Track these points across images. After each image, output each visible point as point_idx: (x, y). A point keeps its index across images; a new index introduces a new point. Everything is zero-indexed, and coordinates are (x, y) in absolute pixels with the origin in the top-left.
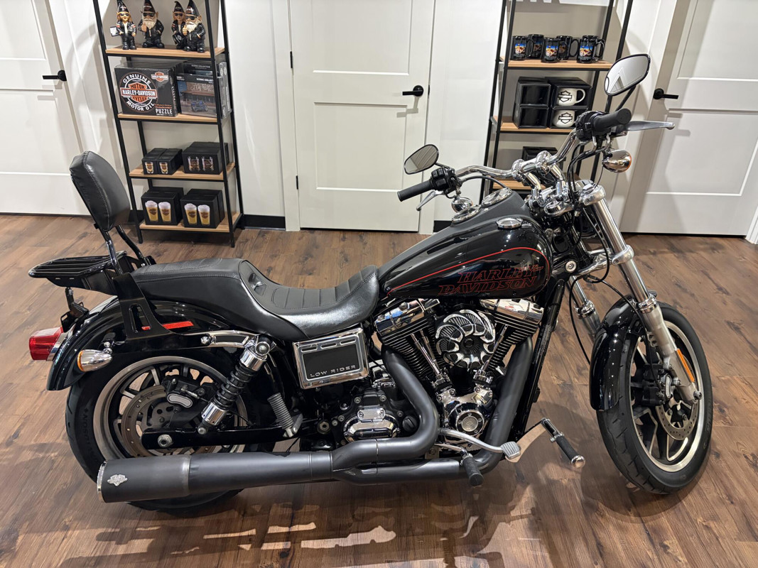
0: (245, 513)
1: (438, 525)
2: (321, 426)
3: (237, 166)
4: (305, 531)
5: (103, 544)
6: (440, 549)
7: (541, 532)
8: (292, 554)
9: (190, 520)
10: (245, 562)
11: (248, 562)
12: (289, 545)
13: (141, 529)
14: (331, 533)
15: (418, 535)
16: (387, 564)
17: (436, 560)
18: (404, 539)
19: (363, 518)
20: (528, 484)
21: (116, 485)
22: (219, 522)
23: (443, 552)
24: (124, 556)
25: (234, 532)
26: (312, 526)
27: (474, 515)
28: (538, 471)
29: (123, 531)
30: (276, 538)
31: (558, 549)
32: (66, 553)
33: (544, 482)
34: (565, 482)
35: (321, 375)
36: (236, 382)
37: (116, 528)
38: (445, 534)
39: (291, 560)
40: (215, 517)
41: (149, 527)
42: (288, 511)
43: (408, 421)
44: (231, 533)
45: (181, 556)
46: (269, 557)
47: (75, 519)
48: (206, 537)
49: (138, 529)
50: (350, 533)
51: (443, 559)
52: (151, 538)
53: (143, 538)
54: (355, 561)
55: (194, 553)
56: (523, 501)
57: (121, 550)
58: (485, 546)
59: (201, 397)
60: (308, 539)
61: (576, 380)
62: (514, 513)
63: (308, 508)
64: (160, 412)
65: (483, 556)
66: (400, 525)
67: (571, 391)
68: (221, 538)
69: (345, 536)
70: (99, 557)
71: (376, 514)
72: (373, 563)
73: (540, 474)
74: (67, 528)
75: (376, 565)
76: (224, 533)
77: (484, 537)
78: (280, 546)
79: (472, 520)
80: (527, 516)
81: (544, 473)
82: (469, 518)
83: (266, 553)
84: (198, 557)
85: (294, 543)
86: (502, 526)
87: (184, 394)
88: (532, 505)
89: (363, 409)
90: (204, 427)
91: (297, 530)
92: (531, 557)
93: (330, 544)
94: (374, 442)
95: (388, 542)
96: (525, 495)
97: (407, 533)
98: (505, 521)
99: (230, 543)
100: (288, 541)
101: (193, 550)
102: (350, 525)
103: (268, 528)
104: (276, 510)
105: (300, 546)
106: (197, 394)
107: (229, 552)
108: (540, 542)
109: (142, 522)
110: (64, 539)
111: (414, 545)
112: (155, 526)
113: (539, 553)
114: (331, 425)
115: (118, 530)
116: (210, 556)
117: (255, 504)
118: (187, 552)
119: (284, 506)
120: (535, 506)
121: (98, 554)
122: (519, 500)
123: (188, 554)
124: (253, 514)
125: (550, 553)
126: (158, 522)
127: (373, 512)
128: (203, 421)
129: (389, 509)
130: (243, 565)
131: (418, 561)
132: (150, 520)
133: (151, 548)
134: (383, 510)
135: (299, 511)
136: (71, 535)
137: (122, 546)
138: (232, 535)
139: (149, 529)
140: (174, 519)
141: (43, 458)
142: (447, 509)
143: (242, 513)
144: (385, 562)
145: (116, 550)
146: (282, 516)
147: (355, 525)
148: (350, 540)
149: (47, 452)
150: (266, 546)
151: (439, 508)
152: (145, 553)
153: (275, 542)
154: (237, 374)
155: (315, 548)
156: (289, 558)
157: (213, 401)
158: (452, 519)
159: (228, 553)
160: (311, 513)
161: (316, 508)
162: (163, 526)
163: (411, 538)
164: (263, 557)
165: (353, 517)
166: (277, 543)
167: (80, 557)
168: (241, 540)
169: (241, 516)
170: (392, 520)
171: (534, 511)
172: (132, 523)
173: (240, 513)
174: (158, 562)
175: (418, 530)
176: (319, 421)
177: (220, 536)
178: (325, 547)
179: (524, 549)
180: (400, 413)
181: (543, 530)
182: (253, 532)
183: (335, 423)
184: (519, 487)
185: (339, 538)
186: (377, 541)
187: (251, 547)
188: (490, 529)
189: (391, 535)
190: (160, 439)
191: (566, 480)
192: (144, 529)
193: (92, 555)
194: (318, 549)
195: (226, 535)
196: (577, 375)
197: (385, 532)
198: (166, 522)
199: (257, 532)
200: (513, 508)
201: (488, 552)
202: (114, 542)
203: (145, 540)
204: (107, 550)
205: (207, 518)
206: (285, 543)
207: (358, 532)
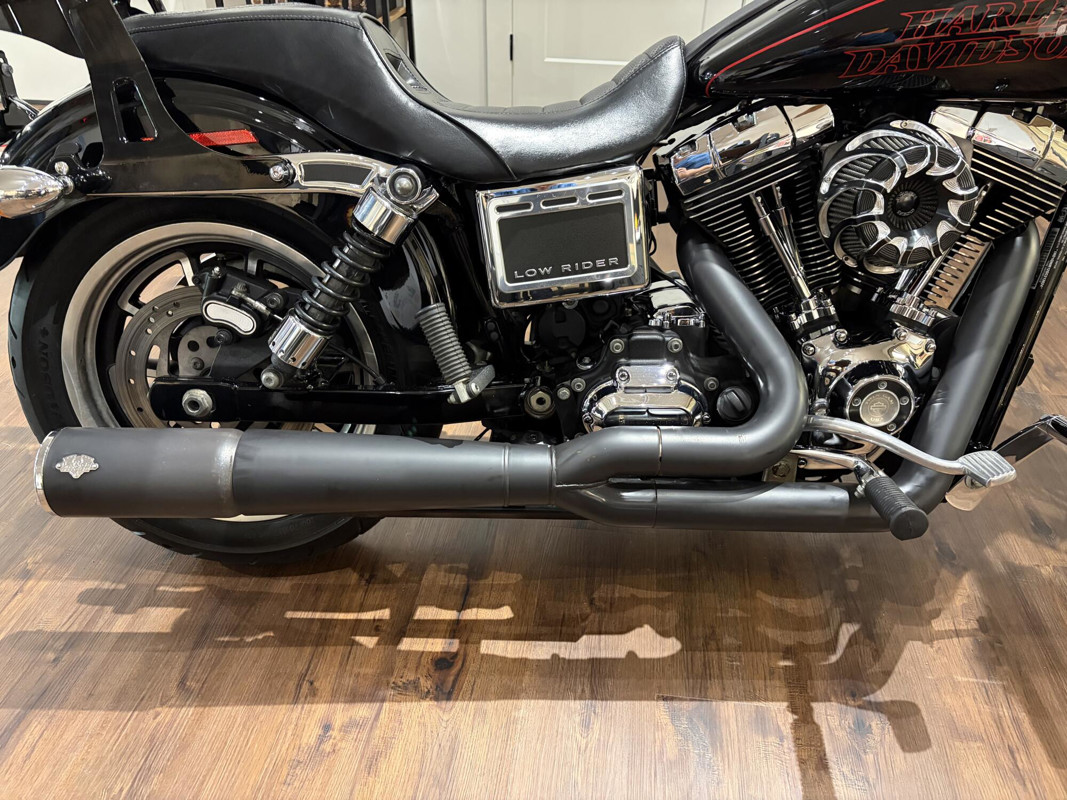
0: (372, 576)
1: (771, 633)
2: (533, 399)
3: (409, 14)
4: (490, 621)
5: (89, 610)
6: (778, 683)
7: (1006, 668)
8: (460, 663)
9: (264, 581)
10: (363, 671)
11: (368, 670)
12: (454, 645)
13: (167, 589)
14: (544, 630)
15: (728, 650)
16: (661, 703)
17: (771, 705)
18: (699, 655)
19: (612, 606)
20: (965, 569)
21: (74, 476)
22: (318, 589)
23: (785, 691)
24: (125, 637)
25: (348, 611)
26: (506, 613)
27: (849, 621)
28: (985, 546)
29: (132, 589)
30: (428, 629)
31: (1047, 705)
32: (14, 621)
33: (999, 567)
34: (1046, 571)
35: (540, 276)
36: (345, 268)
37: (120, 582)
38: (788, 652)
39: (458, 675)
40: (314, 580)
41: (184, 585)
42: (459, 581)
43: (733, 396)
44: (340, 611)
45: (237, 645)
46: (412, 665)
47: (45, 560)
48: (289, 615)
49: (161, 588)
50: (583, 634)
51: (785, 704)
52: (182, 607)
53: (168, 606)
54: (592, 691)
55: (264, 643)
56: (959, 601)
57: (121, 624)
58: (880, 687)
59: (273, 311)
60: (496, 637)
61: (1045, 387)
62: (937, 625)
63: (498, 578)
64: (193, 346)
65: (878, 707)
66: (691, 627)
67: (1038, 406)
68: (318, 620)
69: (574, 638)
70: (75, 633)
71: (637, 601)
72: (632, 699)
73: (989, 552)
74: (26, 575)
75: (637, 703)
76: (326, 610)
77: (877, 668)
78: (437, 645)
79: (847, 631)
80: (970, 633)
81: (998, 550)
82: (840, 625)
83: (406, 659)
84: (269, 651)
85: (467, 642)
86: (913, 650)
87: (238, 303)
88: (979, 611)
89: (628, 365)
90: (276, 371)
91: (473, 617)
92: (989, 720)
93: (542, 650)
94: (654, 431)
95: (664, 659)
96: (961, 591)
97: (706, 644)
98: (921, 639)
99: (337, 631)
100: (454, 637)
101: (260, 637)
102: (584, 618)
103: (416, 610)
104: (435, 577)
105: (478, 649)
106: (265, 304)
107: (332, 648)
108: (1005, 688)
109: (171, 575)
110: (16, 594)
111: (720, 669)
112: (194, 585)
113: (1005, 712)
114: (555, 398)
115: (122, 586)
116: (293, 651)
117: (393, 563)
118: (250, 639)
119: (450, 570)
120: (984, 614)
121: (74, 629)
122: (949, 599)
123: (250, 644)
124: (389, 581)
125: (1029, 712)
126: (202, 578)
127: (632, 596)
128: (273, 359)
129: (667, 594)
130: (358, 675)
131: (731, 704)
132: (187, 573)
133: (179, 627)
134: (652, 594)
135: (482, 582)
136: (31, 589)
137: (124, 616)
138: (342, 616)
139: (181, 590)
140: (235, 576)
141: (14, 450)
142: (791, 605)
143: (367, 576)
144: (659, 698)
145: (110, 623)
146: (446, 589)
147: (594, 617)
148: (584, 648)
149: (22, 442)
150: (407, 644)
151: (773, 601)
152: (167, 634)
153: (427, 637)
154: (346, 250)
155: (509, 656)
156: (454, 670)
157: (294, 313)
158: (802, 624)
159: (329, 650)
160: (505, 588)
161: (515, 578)
162: (210, 587)
163: (714, 655)
164: (399, 663)
165: (591, 602)
166: (430, 640)
167: (38, 632)
168: (357, 627)
169: (363, 582)
170: (672, 616)
171: (984, 625)
172: (150, 577)
173: (362, 576)
174: (188, 654)
175: (728, 640)
176: (528, 389)
177: (318, 615)
178: (530, 657)
179: (969, 701)
180: (711, 382)
181: (1009, 665)
182: (385, 614)
183: (564, 393)
184: (945, 573)
185: (561, 640)
186: (641, 655)
187: (378, 643)
188: (888, 652)
189: (671, 646)
190: (186, 397)
191: (1049, 569)
192: (171, 589)
193: (63, 630)
194: (515, 660)
195: (329, 616)
196: (1046, 380)
197: (658, 637)
198: (216, 581)
199: (391, 615)
200: (936, 614)
201: (888, 699)
202: (109, 609)
203: (171, 609)
204: (93, 621)
205: (296, 580)
206: (448, 641)
207: (600, 633)
